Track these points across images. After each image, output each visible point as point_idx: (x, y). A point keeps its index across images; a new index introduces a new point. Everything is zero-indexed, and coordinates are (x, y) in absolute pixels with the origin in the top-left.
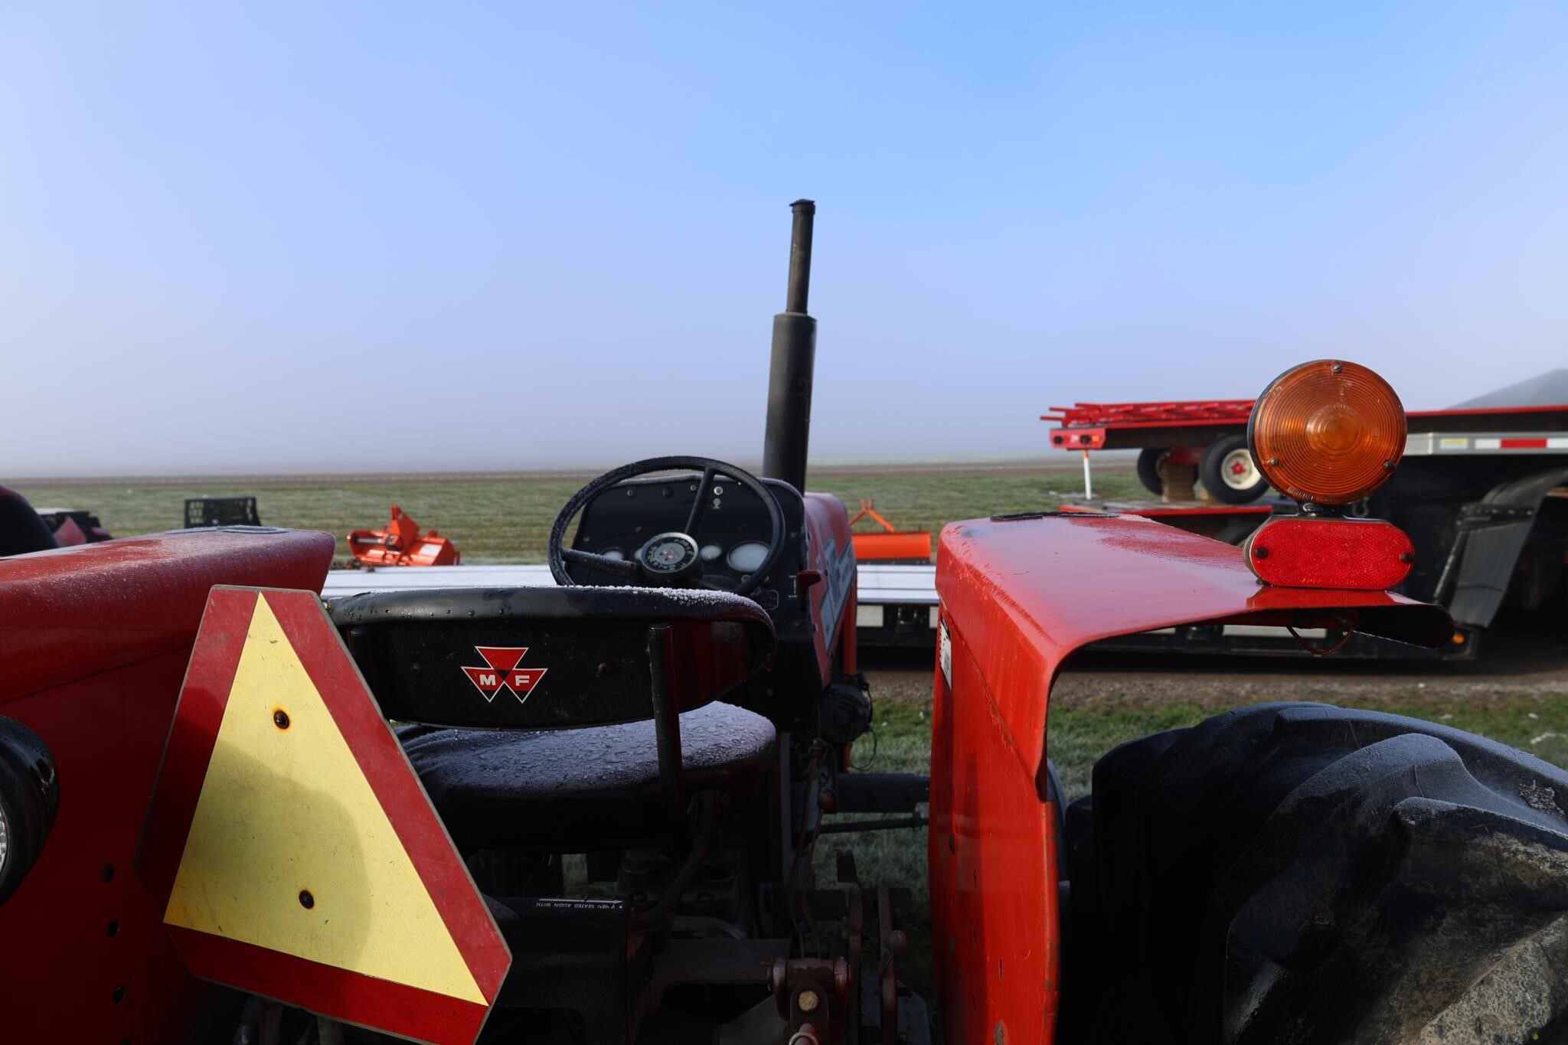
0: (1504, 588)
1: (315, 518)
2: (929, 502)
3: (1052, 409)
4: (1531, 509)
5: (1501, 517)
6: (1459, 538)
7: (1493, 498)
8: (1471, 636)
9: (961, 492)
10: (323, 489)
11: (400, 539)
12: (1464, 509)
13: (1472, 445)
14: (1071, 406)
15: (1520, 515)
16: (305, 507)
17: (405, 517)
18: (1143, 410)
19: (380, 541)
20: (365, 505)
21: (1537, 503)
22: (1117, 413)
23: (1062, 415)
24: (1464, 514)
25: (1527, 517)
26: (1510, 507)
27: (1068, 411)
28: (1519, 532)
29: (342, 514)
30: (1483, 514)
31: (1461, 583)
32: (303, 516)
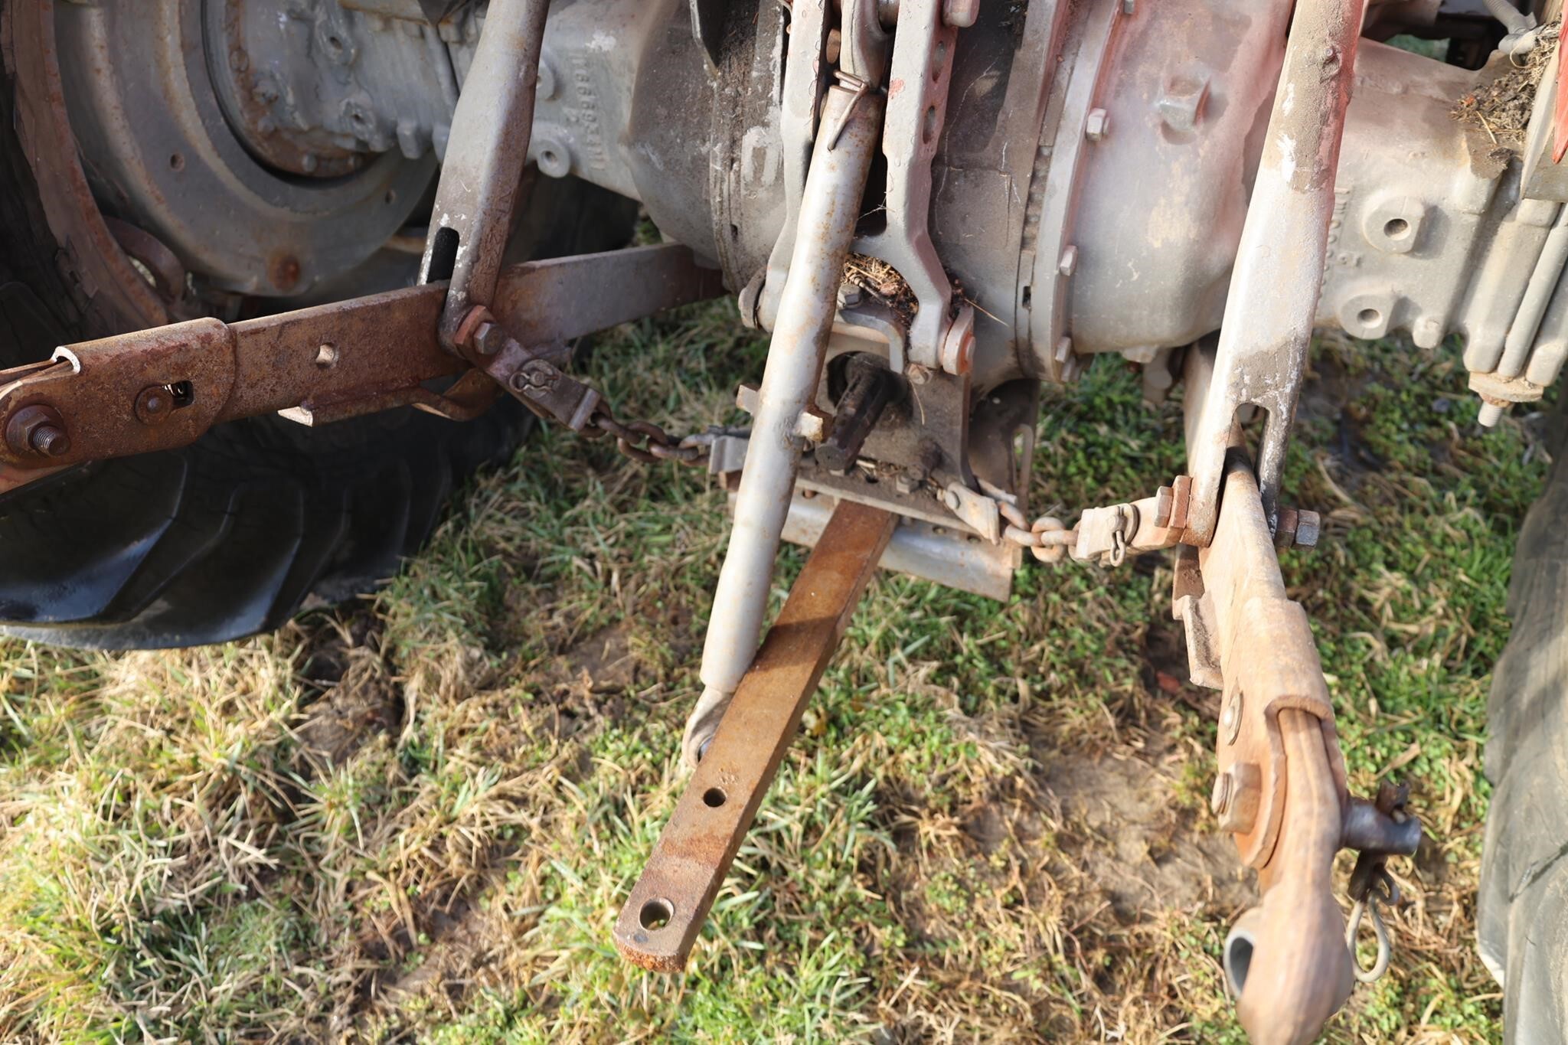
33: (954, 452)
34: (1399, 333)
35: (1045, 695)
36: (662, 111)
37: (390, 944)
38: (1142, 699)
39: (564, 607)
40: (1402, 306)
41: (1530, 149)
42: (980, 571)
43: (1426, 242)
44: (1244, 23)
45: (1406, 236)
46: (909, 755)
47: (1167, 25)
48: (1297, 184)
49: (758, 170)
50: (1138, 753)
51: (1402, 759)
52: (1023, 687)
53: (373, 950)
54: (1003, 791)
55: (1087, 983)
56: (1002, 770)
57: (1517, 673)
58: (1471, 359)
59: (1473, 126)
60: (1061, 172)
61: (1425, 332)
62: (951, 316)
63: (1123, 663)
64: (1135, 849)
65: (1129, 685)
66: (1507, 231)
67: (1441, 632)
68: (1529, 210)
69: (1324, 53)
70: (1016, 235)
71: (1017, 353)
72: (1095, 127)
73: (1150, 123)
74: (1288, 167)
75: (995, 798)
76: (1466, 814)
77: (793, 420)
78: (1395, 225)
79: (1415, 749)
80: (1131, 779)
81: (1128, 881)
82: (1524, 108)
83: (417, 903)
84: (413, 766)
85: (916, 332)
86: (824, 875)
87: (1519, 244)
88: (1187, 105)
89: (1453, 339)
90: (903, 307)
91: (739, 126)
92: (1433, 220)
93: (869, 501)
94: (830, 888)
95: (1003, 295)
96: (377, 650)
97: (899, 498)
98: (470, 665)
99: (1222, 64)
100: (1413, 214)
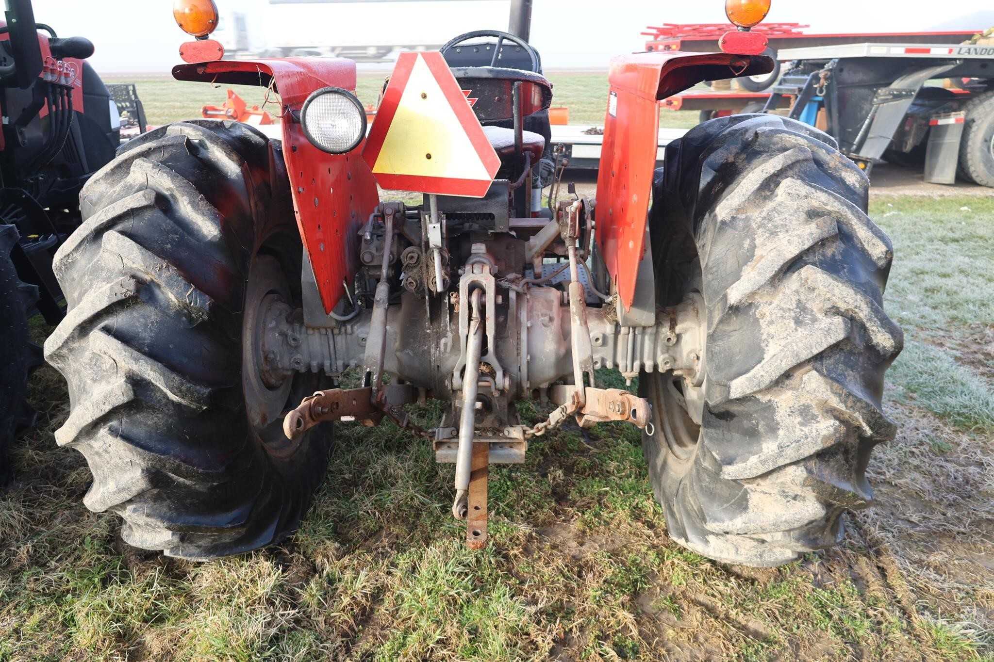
0: (891, 138)
1: (163, 102)
2: (564, 93)
3: (649, 28)
4: (914, 91)
5: (898, 96)
6: (874, 109)
7: (898, 85)
8: (869, 164)
9: (585, 86)
10: (164, 82)
11: (235, 111)
12: (880, 91)
13: (889, 51)
14: (661, 25)
15: (908, 95)
16: (154, 94)
17: (237, 97)
18: (705, 29)
19: (222, 113)
20: (194, 93)
21: (917, 89)
22: (689, 31)
23: (654, 31)
24: (879, 94)
25: (912, 95)
26: (904, 90)
27: (658, 29)
28: (905, 105)
29: (181, 99)
30: (890, 94)
31: (870, 135)
32: (155, 100)
33: (505, 419)
34: (604, 366)
35: (530, 513)
36: (412, 340)
37: (350, 632)
38: (558, 507)
39: (362, 526)
40: (603, 360)
41: (619, 319)
42: (516, 455)
43: (604, 343)
44: (552, 301)
45: (600, 341)
46: (498, 535)
47: (536, 303)
48: (581, 325)
49: (445, 349)
50: (564, 521)
51: (634, 504)
52: (523, 512)
53: (345, 635)
54: (530, 538)
55: (576, 577)
56: (528, 531)
57: (654, 467)
58: (621, 370)
59: (606, 317)
60: (524, 336)
61: (609, 365)
62: (504, 376)
63: (549, 500)
64: (574, 544)
65: (553, 504)
66: (620, 337)
67: (631, 472)
68: (623, 330)
69: (579, 298)
70: (515, 353)
71: (517, 387)
72: (529, 325)
73: (540, 323)
74: (578, 322)
75: (528, 541)
76: (655, 513)
77: (474, 405)
78: (597, 339)
79: (636, 500)
80: (564, 529)
81: (574, 552)
82: (615, 312)
83: (354, 617)
84: (331, 582)
85: (497, 379)
86: (487, 572)
87: (623, 340)
88: (547, 319)
89: (616, 365)
90: (492, 374)
91: (439, 338)
92: (605, 337)
93: (482, 441)
94: (490, 575)
95: (514, 369)
96: (300, 553)
97: (490, 438)
98: (337, 549)
99: (551, 310)
100: (600, 336)
